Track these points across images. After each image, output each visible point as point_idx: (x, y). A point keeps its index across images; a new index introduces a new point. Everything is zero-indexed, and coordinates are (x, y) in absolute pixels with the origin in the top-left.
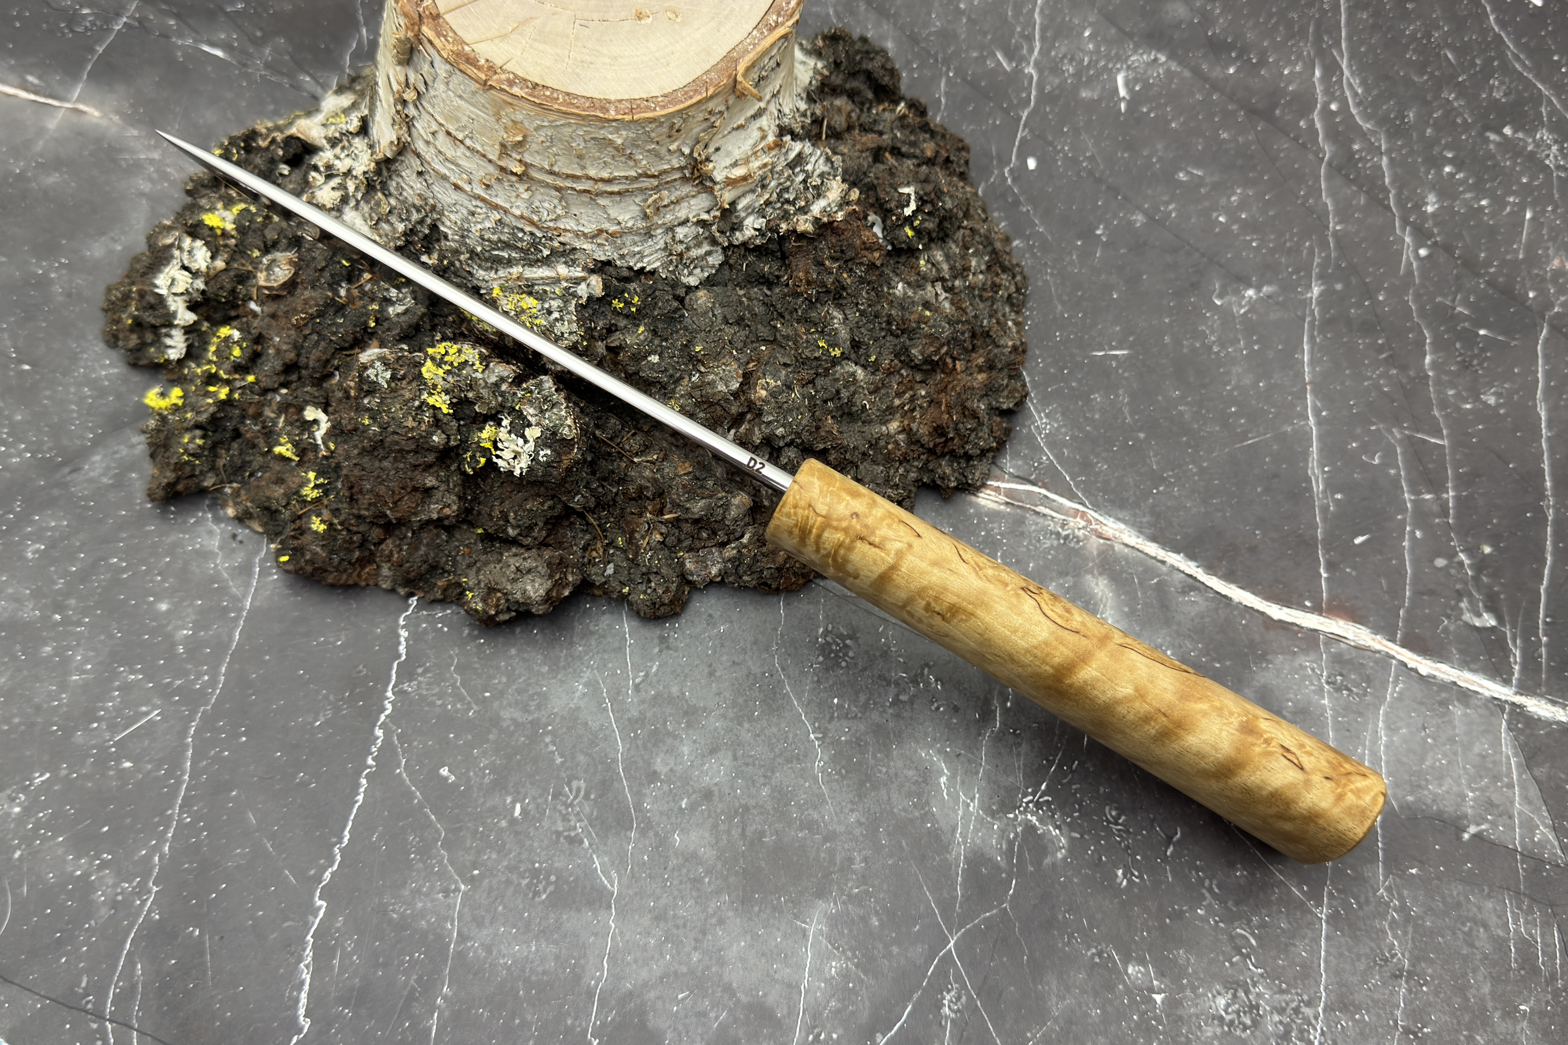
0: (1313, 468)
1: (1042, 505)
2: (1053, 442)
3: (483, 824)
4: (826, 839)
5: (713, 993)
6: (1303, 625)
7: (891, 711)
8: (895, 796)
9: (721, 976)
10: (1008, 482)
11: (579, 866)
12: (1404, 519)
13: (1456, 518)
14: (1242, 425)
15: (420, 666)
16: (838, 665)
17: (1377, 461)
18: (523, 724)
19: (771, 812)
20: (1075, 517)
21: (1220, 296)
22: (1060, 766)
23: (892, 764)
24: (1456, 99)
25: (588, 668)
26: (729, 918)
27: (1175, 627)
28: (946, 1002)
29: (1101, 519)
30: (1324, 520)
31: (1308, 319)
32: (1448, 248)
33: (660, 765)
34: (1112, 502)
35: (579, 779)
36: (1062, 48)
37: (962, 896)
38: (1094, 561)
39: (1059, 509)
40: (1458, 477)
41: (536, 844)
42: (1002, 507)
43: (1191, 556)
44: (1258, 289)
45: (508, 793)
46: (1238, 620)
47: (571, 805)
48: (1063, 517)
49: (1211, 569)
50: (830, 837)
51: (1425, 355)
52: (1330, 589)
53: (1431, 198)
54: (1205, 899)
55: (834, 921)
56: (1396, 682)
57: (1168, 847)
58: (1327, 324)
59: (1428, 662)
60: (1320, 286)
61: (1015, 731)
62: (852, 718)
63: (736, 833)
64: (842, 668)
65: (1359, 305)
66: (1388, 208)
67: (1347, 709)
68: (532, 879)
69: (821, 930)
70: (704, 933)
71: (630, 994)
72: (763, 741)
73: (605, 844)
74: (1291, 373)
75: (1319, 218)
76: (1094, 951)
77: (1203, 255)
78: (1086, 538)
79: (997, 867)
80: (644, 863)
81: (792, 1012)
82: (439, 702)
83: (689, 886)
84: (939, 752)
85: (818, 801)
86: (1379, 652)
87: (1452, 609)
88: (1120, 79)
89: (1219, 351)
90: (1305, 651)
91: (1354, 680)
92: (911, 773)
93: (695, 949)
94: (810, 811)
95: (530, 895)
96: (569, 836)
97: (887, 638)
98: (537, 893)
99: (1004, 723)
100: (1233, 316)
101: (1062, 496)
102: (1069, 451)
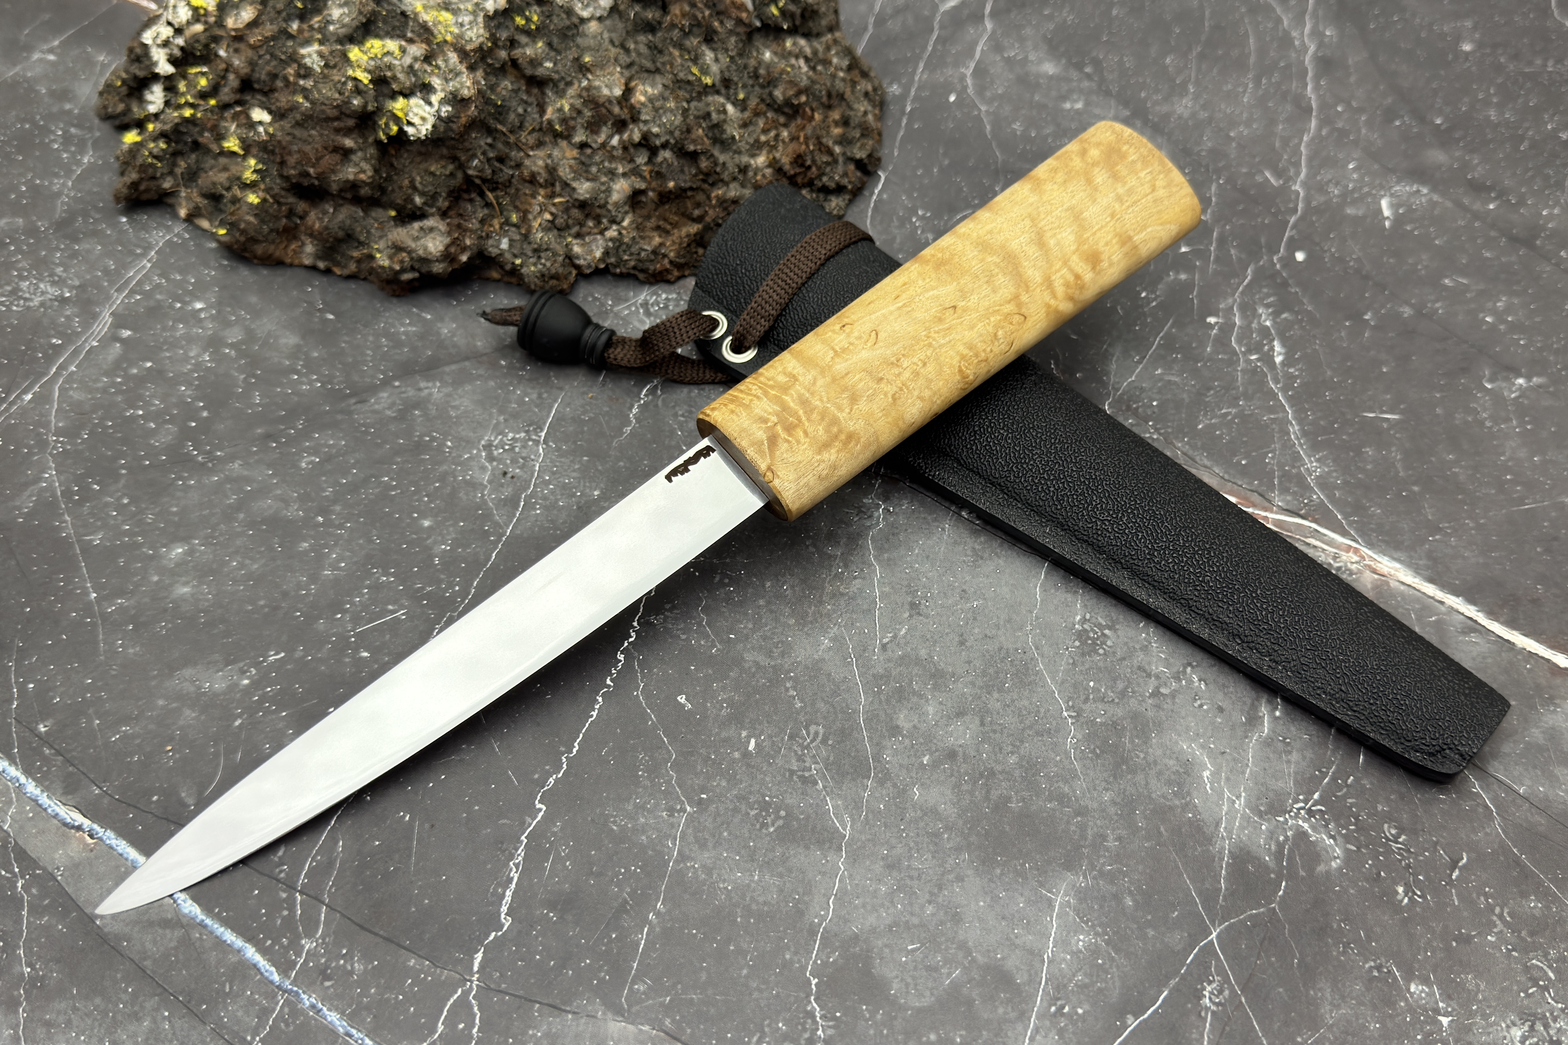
1: (1313, 538)
2: (1323, 484)
3: (716, 752)
4: (1077, 813)
5: (946, 950)
7: (1150, 703)
8: (1153, 782)
9: (956, 932)
10: (1276, 513)
11: (811, 805)
14: (1518, 491)
15: (668, 603)
16: (1095, 651)
18: (765, 667)
19: (1019, 779)
20: (1348, 552)
21: (1491, 381)
22: (1334, 779)
23: (1150, 750)
25: (835, 624)
26: (968, 876)
28: (1206, 993)
29: (1375, 556)
33: (903, 720)
34: (1386, 543)
35: (818, 724)
36: (1327, 174)
37: (1226, 889)
39: (1331, 543)
41: (767, 779)
43: (1471, 600)
44: (1528, 379)
45: (743, 728)
46: (1524, 664)
47: (808, 747)
48: (1335, 551)
49: (1492, 614)
50: (1081, 812)
54: (1495, 925)
55: (1082, 895)
57: (1452, 871)
61: (1284, 739)
62: (1109, 702)
63: (979, 794)
64: (1099, 655)
68: (761, 811)
69: (1068, 902)
70: (940, 888)
71: (856, 938)
72: (1013, 712)
73: (840, 789)
76: (1372, 964)
77: (1471, 346)
78: (1360, 571)
79: (1265, 867)
80: (880, 812)
81: (1033, 980)
82: (683, 636)
83: (926, 840)
84: (1203, 747)
85: (1070, 776)
88: (1384, 203)
89: (1492, 426)
92: (1171, 762)
93: (930, 902)
94: (1061, 784)
95: (758, 826)
96: (803, 776)
97: (1148, 634)
98: (764, 825)
99: (1273, 730)
100: (1504, 398)
101: (1334, 531)
102: (1340, 494)
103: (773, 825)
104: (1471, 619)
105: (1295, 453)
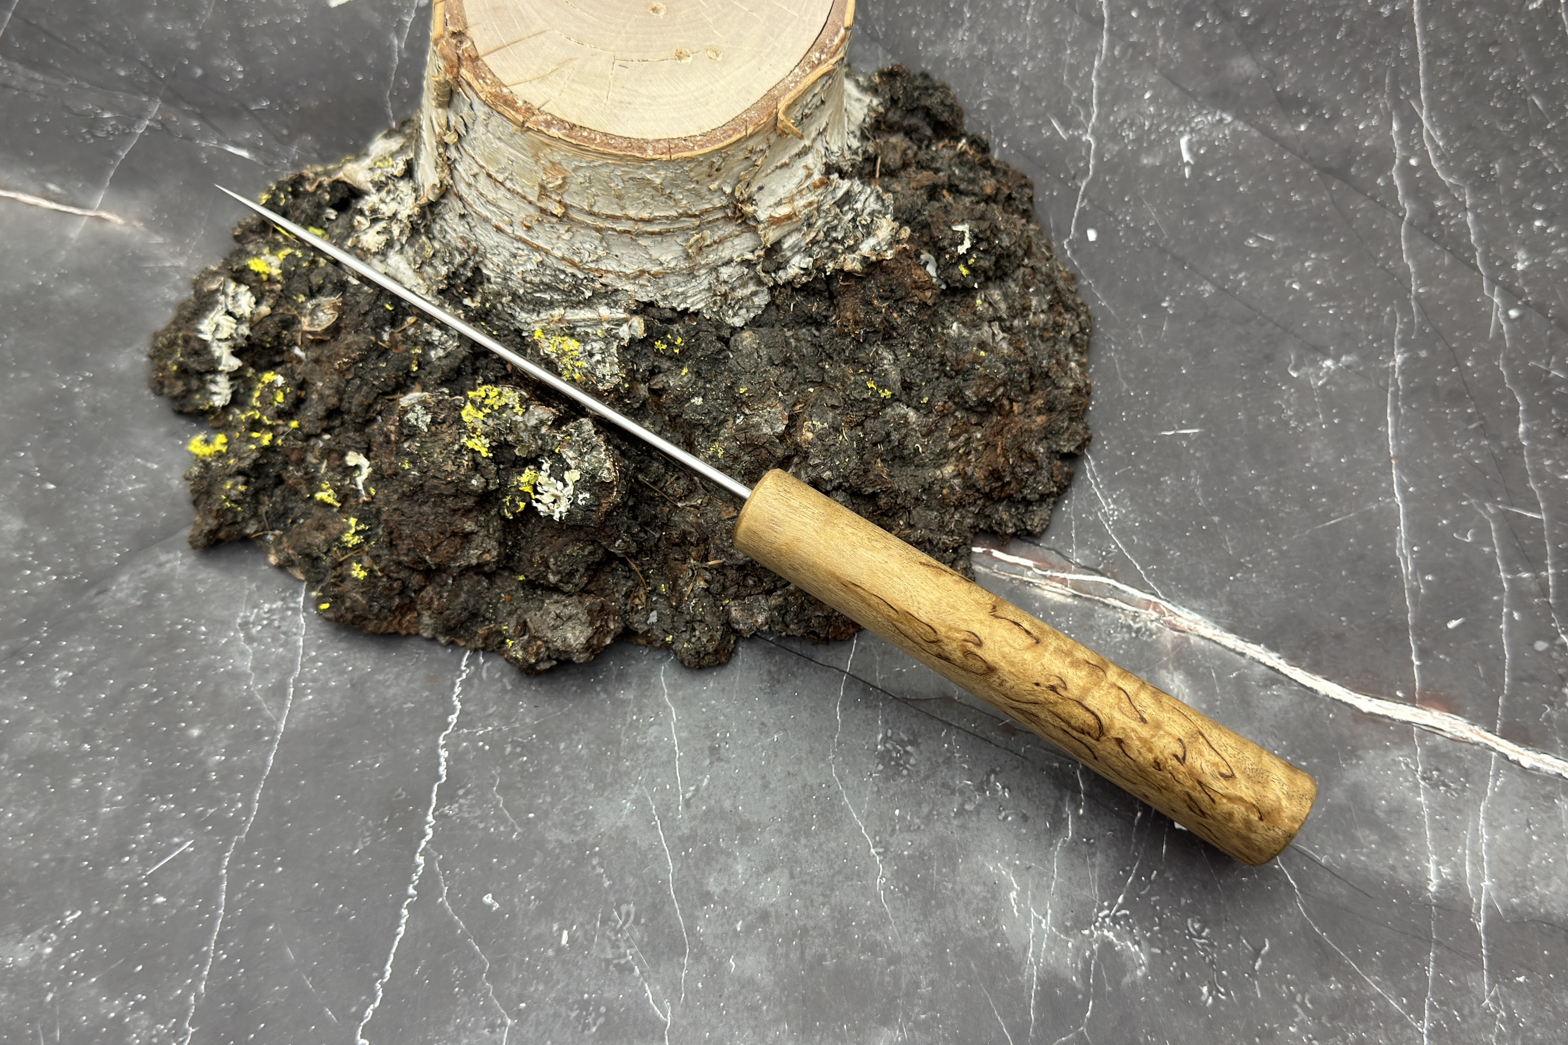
0: (1401, 549)
1: (1111, 597)
2: (1121, 530)
3: (530, 954)
4: (890, 962)
6: (1395, 717)
7: (955, 822)
8: (962, 914)
10: (1075, 573)
11: (630, 995)
12: (1502, 600)
13: (1557, 597)
14: (1323, 504)
15: (461, 788)
16: (900, 774)
17: (1469, 539)
18: (569, 846)
19: (832, 933)
20: (1147, 609)
21: (1296, 368)
22: (1138, 877)
23: (958, 879)
24: (1545, 148)
25: (635, 784)
27: (1256, 724)
29: (1175, 609)
30: (1415, 603)
31: (1391, 389)
32: (1541, 308)
33: (713, 884)
34: (1186, 591)
35: (628, 903)
36: (1121, 113)
37: (1036, 1020)
38: (1167, 655)
39: (1130, 601)
40: (1557, 553)
41: (584, 974)
42: (1069, 600)
43: (1272, 647)
44: (1337, 359)
45: (554, 920)
46: (1326, 714)
47: (621, 930)
48: (1134, 609)
49: (1294, 660)
50: (894, 959)
51: (1519, 423)
52: (1423, 679)
53: (1521, 255)
54: (1296, 1015)
56: (1496, 776)
57: (1255, 962)
58: (1411, 394)
59: (1531, 754)
60: (1402, 353)
61: (1088, 840)
62: (915, 830)
63: (794, 956)
64: (903, 777)
65: (1445, 372)
66: (1475, 268)
67: (1445, 805)
68: (581, 1011)
72: (822, 857)
73: (657, 972)
74: (1375, 447)
75: (1400, 281)
77: (1277, 325)
78: (1159, 630)
79: (1072, 987)
80: (698, 991)
82: (481, 826)
83: (746, 1014)
84: (1008, 865)
85: (880, 921)
86: (1478, 744)
87: (1555, 695)
88: (1184, 142)
89: (1297, 426)
90: (1398, 745)
91: (1451, 775)
92: (979, 889)
95: (580, 1028)
96: (619, 964)
97: (950, 743)
98: (586, 1026)
99: (1077, 832)
100: (1310, 388)
101: (1132, 587)
102: (1138, 539)
103: (595, 1024)
104: (1272, 668)
105: (1091, 495)
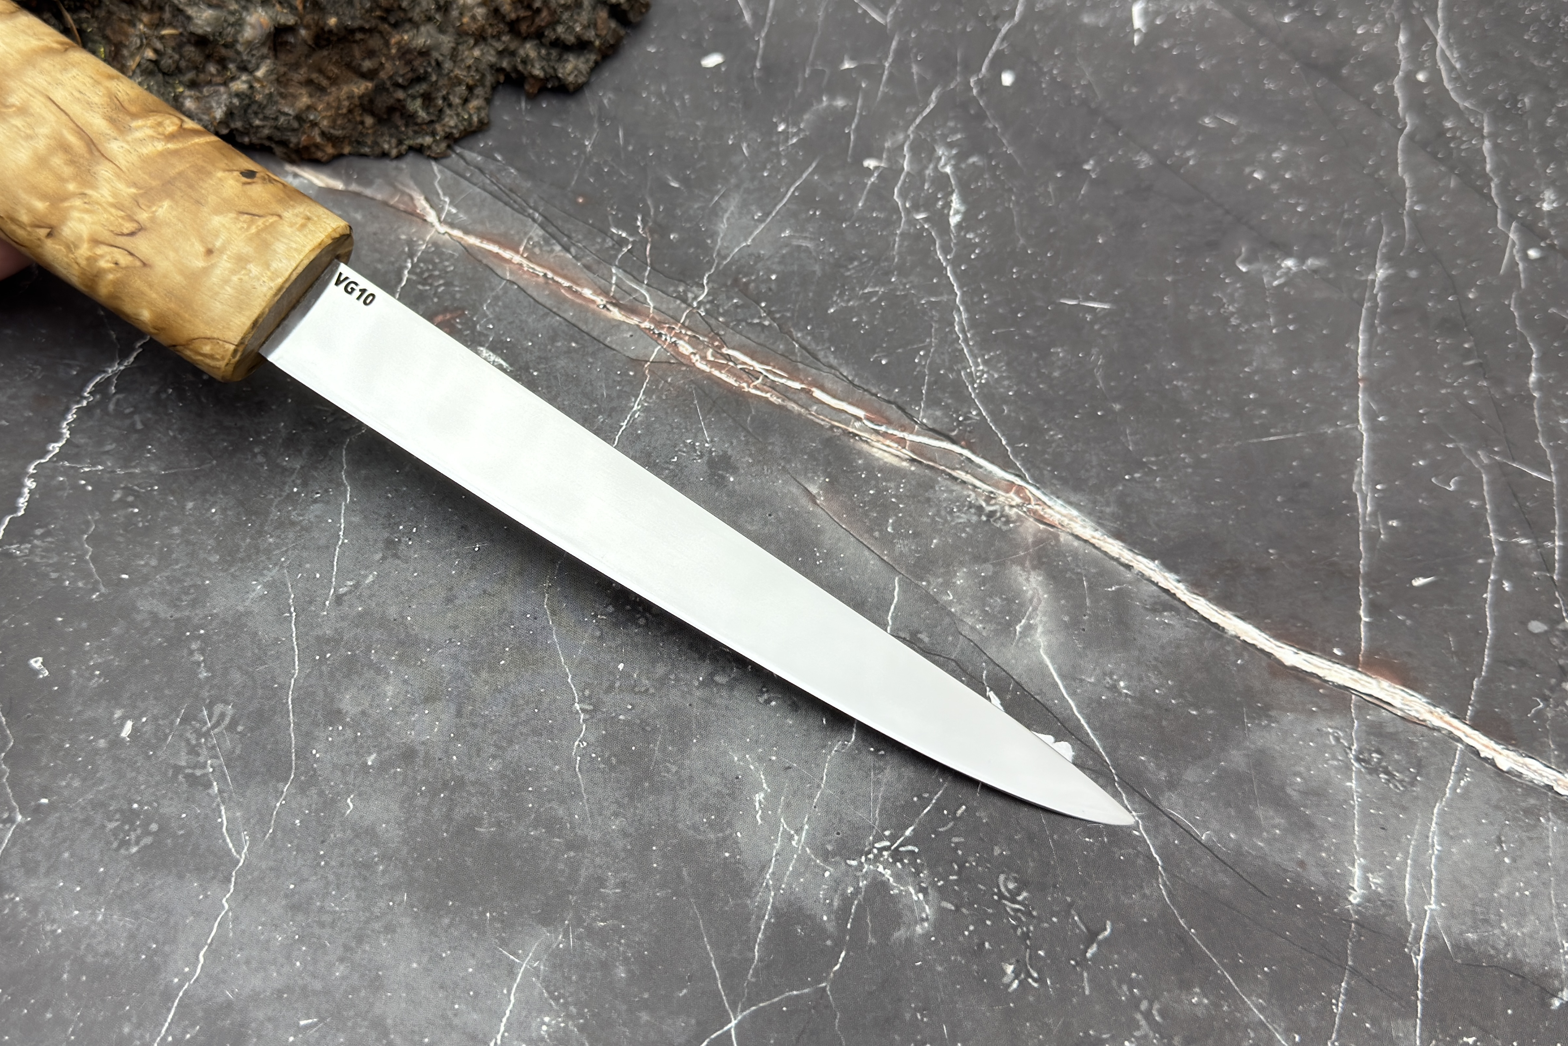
0: (1360, 484)
1: (962, 469)
2: (989, 396)
4: (570, 846)
6: (1326, 677)
7: (698, 693)
8: (683, 807)
9: (372, 1004)
10: (918, 434)
11: (197, 816)
12: (1488, 565)
13: (1562, 574)
14: (1262, 416)
17: (1452, 487)
18: (165, 620)
19: (497, 794)
20: (1007, 492)
21: (1247, 261)
22: (941, 806)
23: (687, 762)
25: (275, 564)
26: (402, 925)
27: (1135, 653)
29: (1045, 499)
30: (1371, 550)
31: (1367, 305)
33: (348, 702)
34: (1064, 480)
35: (226, 703)
37: (761, 959)
38: (1027, 549)
39: (986, 478)
42: (905, 464)
43: (1171, 566)
44: (1301, 260)
45: (118, 705)
46: (1233, 657)
47: (207, 734)
49: (1197, 587)
50: (577, 844)
51: (1529, 372)
52: (1371, 639)
53: (1549, 194)
54: (1139, 1025)
55: (558, 961)
56: (1461, 773)
57: (1087, 946)
58: (1394, 313)
59: (1512, 754)
60: (1387, 268)
62: (642, 692)
63: (438, 811)
64: (640, 626)
65: (1440, 298)
66: (1488, 198)
67: (1384, 798)
69: (537, 968)
71: (229, 1006)
72: (506, 700)
73: (243, 795)
74: (1338, 364)
75: (1391, 194)
77: (1227, 212)
78: (1020, 519)
79: (820, 929)
80: (293, 828)
83: (352, 872)
84: (761, 759)
85: (568, 794)
86: (1439, 730)
87: (1552, 690)
88: (1137, 9)
89: (1239, 325)
90: (1326, 712)
91: (1398, 763)
92: (713, 779)
94: (554, 805)
95: (115, 845)
98: (124, 844)
99: (863, 738)
100: (1262, 286)
101: (992, 462)
102: (1009, 411)
103: (137, 843)
104: (1167, 591)
105: (957, 350)
